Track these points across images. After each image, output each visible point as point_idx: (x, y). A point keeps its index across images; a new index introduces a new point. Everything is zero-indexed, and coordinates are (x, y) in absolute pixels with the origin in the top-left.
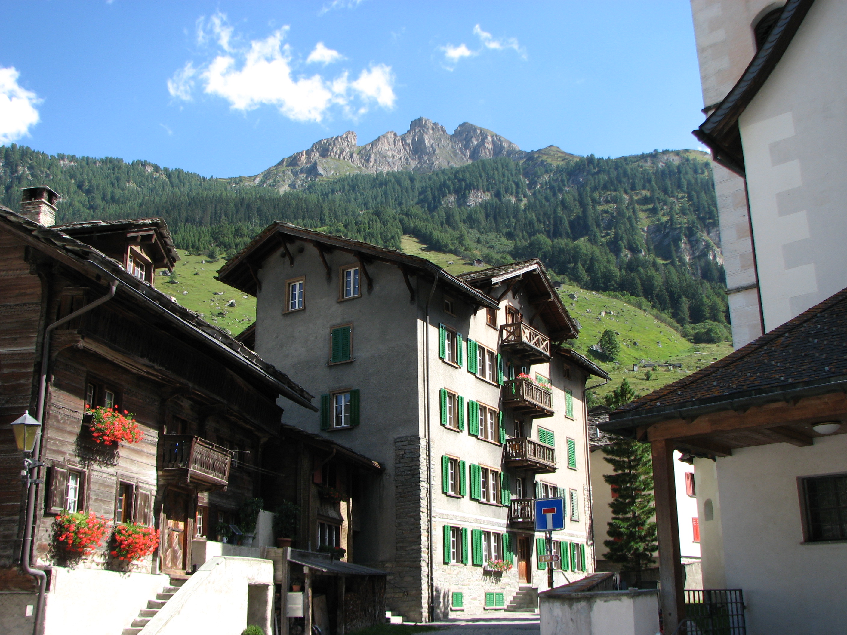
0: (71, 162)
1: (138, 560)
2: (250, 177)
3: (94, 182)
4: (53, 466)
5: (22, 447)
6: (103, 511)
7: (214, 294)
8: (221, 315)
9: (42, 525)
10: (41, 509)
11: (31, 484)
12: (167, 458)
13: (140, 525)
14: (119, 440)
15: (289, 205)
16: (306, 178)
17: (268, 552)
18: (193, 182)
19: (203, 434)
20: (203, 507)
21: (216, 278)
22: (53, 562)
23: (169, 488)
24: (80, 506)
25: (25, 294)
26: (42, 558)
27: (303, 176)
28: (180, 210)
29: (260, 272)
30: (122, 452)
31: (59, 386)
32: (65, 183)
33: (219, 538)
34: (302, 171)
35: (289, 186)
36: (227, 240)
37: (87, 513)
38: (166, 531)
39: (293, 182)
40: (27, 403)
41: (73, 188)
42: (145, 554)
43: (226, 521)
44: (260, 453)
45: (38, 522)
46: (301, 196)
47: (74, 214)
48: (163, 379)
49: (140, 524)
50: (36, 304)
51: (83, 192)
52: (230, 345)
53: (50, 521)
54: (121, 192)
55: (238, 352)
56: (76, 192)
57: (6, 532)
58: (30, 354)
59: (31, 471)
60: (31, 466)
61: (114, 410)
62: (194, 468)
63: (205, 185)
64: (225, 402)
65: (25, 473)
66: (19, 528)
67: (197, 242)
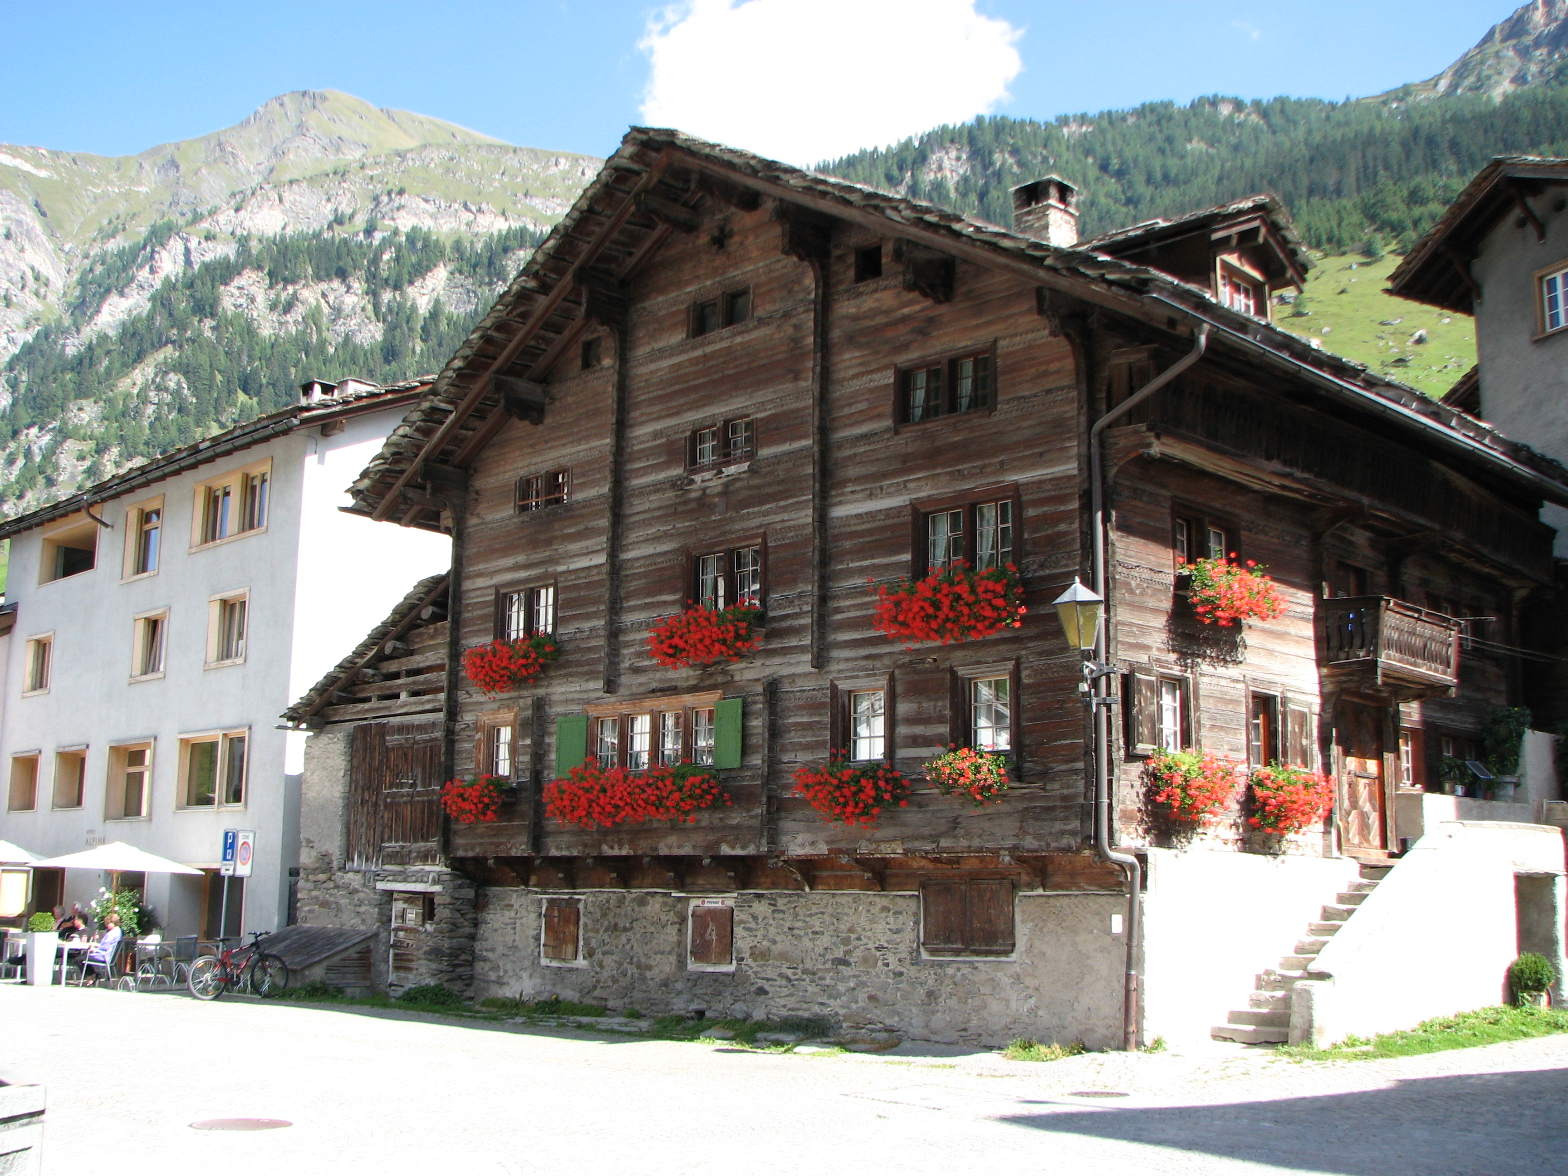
0: (1081, 125)
1: (1297, 832)
2: (1425, 83)
3: (1128, 153)
4: (1132, 673)
5: (1076, 641)
6: (1226, 747)
7: (1382, 324)
8: (1400, 362)
9: (1123, 777)
10: (1119, 749)
11: (1098, 705)
12: (1334, 643)
13: (1296, 768)
14: (1242, 617)
15: (1517, 120)
16: (1550, 54)
17: (1549, 810)
18: (1313, 116)
19: (1399, 592)
20: (1413, 731)
21: (1387, 291)
22: (1148, 839)
23: (1344, 697)
24: (1186, 740)
25: (1046, 374)
26: (1129, 834)
27: (1541, 53)
28: (1295, 174)
29: (1477, 265)
30: (1248, 637)
31: (1126, 528)
32: (1077, 167)
33: (1447, 787)
34: (1537, 44)
35: (1513, 81)
36: (1394, 216)
37: (1200, 753)
38: (1345, 779)
39: (1519, 71)
40: (1075, 564)
41: (1093, 172)
42: (1309, 822)
43: (1459, 754)
44: (1514, 620)
45: (1116, 770)
46: (1541, 97)
47: (1101, 219)
48: (1311, 496)
49: (1295, 766)
50: (1069, 387)
51: (1112, 177)
52: (1436, 416)
53: (1136, 768)
54: (1178, 162)
55: (1452, 428)
56: (1097, 179)
57: (1065, 792)
58: (1070, 478)
59: (1095, 683)
60: (1094, 675)
61: (1230, 562)
62: (1388, 657)
63: (1338, 116)
64: (1437, 527)
65: (1084, 687)
66: (1086, 783)
67: (1335, 229)
